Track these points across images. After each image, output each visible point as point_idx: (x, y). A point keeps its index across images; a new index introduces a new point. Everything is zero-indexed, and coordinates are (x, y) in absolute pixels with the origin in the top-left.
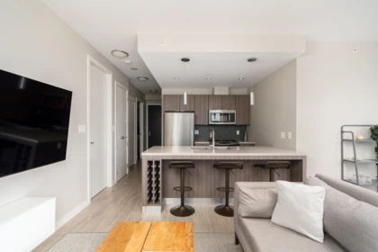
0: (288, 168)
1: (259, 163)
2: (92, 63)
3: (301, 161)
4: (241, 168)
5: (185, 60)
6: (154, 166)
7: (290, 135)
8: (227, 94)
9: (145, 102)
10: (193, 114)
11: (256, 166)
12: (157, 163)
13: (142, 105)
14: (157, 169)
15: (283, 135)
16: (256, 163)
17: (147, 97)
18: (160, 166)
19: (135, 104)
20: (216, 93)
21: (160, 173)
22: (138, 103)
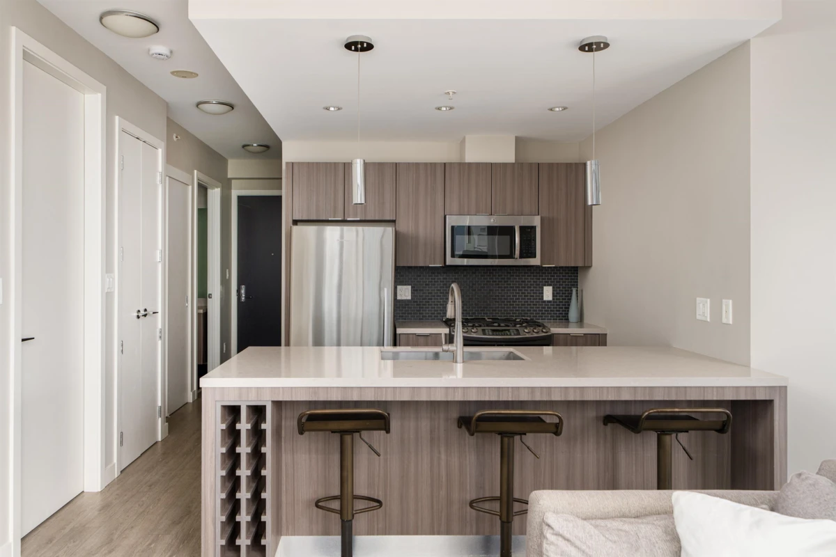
0: (721, 430)
1: (619, 411)
2: (27, 56)
3: (767, 405)
4: (557, 430)
5: (358, 46)
6: (244, 426)
7: (728, 306)
8: (510, 157)
9: (226, 185)
10: (389, 231)
11: (608, 419)
12: (258, 412)
13: (215, 195)
14: (258, 435)
15: (704, 309)
16: (608, 411)
17: (234, 168)
18: (267, 426)
19: (192, 193)
20: (470, 157)
21: (267, 449)
22: (203, 190)
